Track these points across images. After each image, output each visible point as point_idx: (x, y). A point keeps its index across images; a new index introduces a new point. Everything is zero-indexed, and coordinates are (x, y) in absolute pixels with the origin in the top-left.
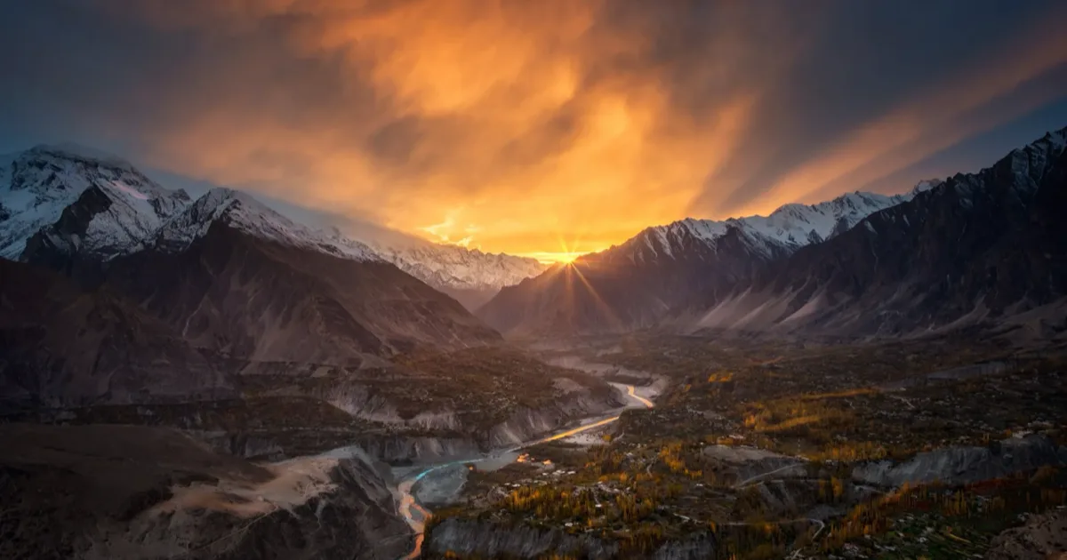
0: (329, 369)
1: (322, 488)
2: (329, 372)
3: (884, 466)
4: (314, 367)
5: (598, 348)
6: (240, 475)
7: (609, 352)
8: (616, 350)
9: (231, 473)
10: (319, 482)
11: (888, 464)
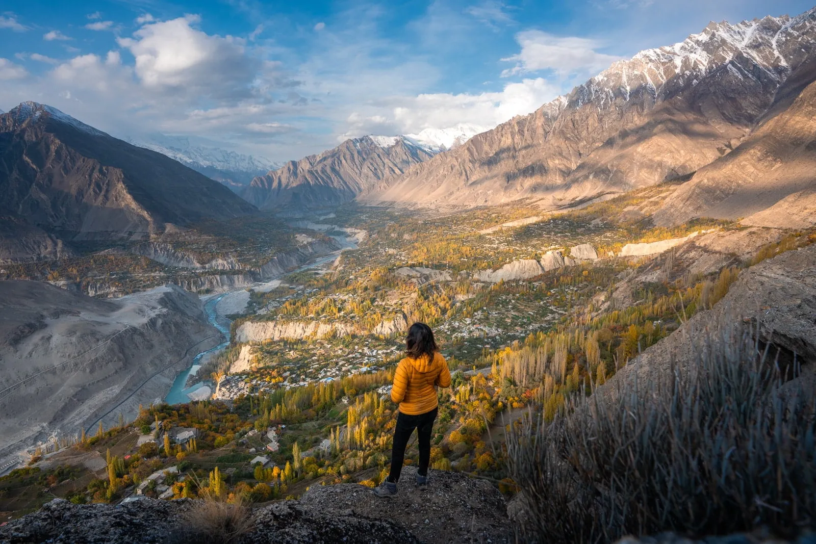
0: (142, 234)
1: (157, 312)
2: (142, 237)
3: (489, 271)
4: (130, 234)
5: (320, 215)
6: (95, 308)
7: (327, 217)
8: (332, 216)
9: (89, 307)
10: (154, 308)
11: (491, 270)
